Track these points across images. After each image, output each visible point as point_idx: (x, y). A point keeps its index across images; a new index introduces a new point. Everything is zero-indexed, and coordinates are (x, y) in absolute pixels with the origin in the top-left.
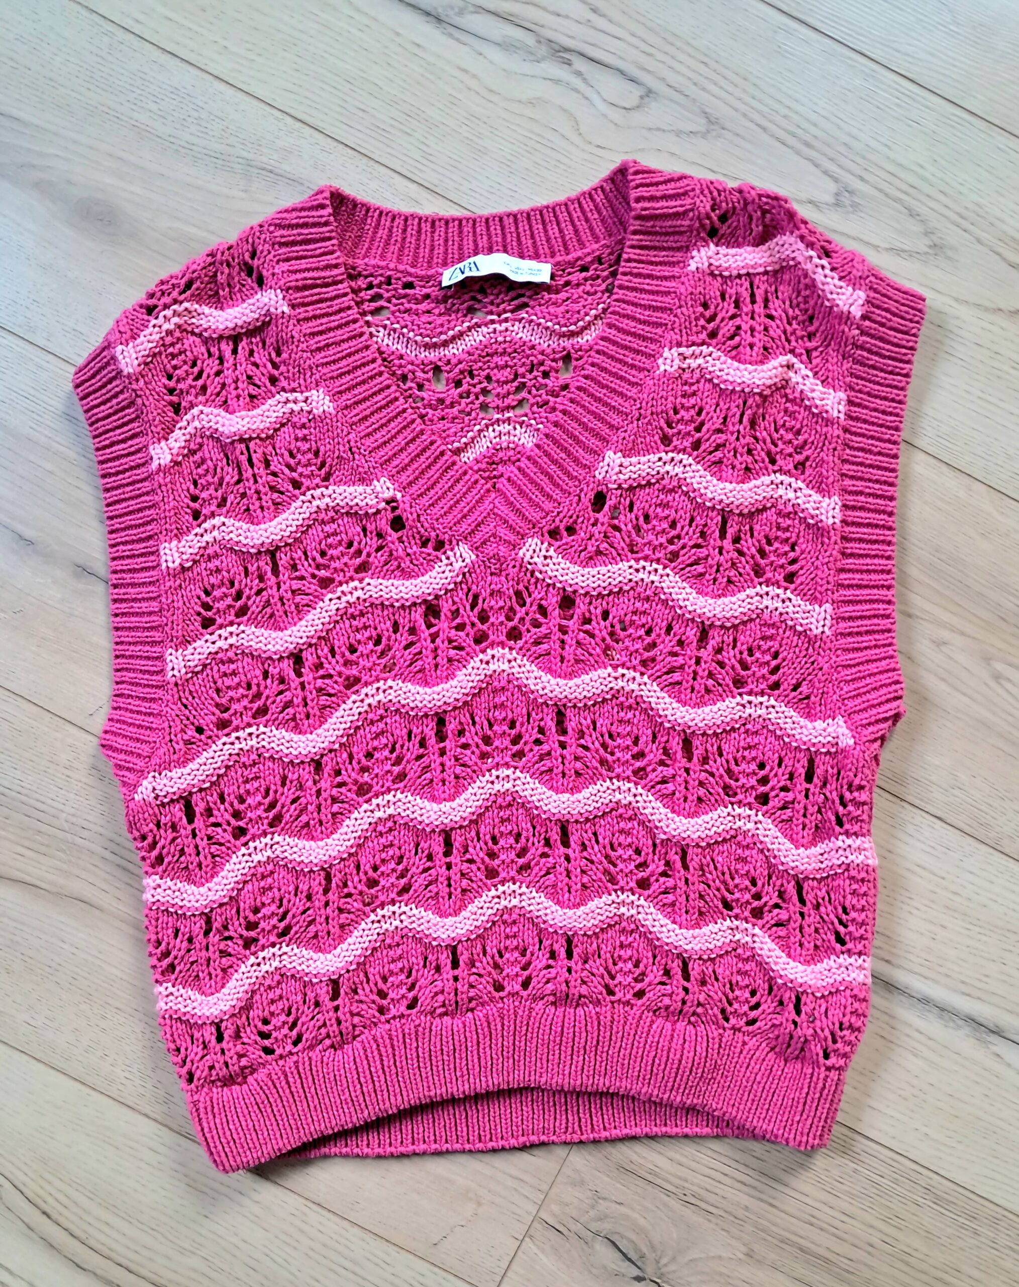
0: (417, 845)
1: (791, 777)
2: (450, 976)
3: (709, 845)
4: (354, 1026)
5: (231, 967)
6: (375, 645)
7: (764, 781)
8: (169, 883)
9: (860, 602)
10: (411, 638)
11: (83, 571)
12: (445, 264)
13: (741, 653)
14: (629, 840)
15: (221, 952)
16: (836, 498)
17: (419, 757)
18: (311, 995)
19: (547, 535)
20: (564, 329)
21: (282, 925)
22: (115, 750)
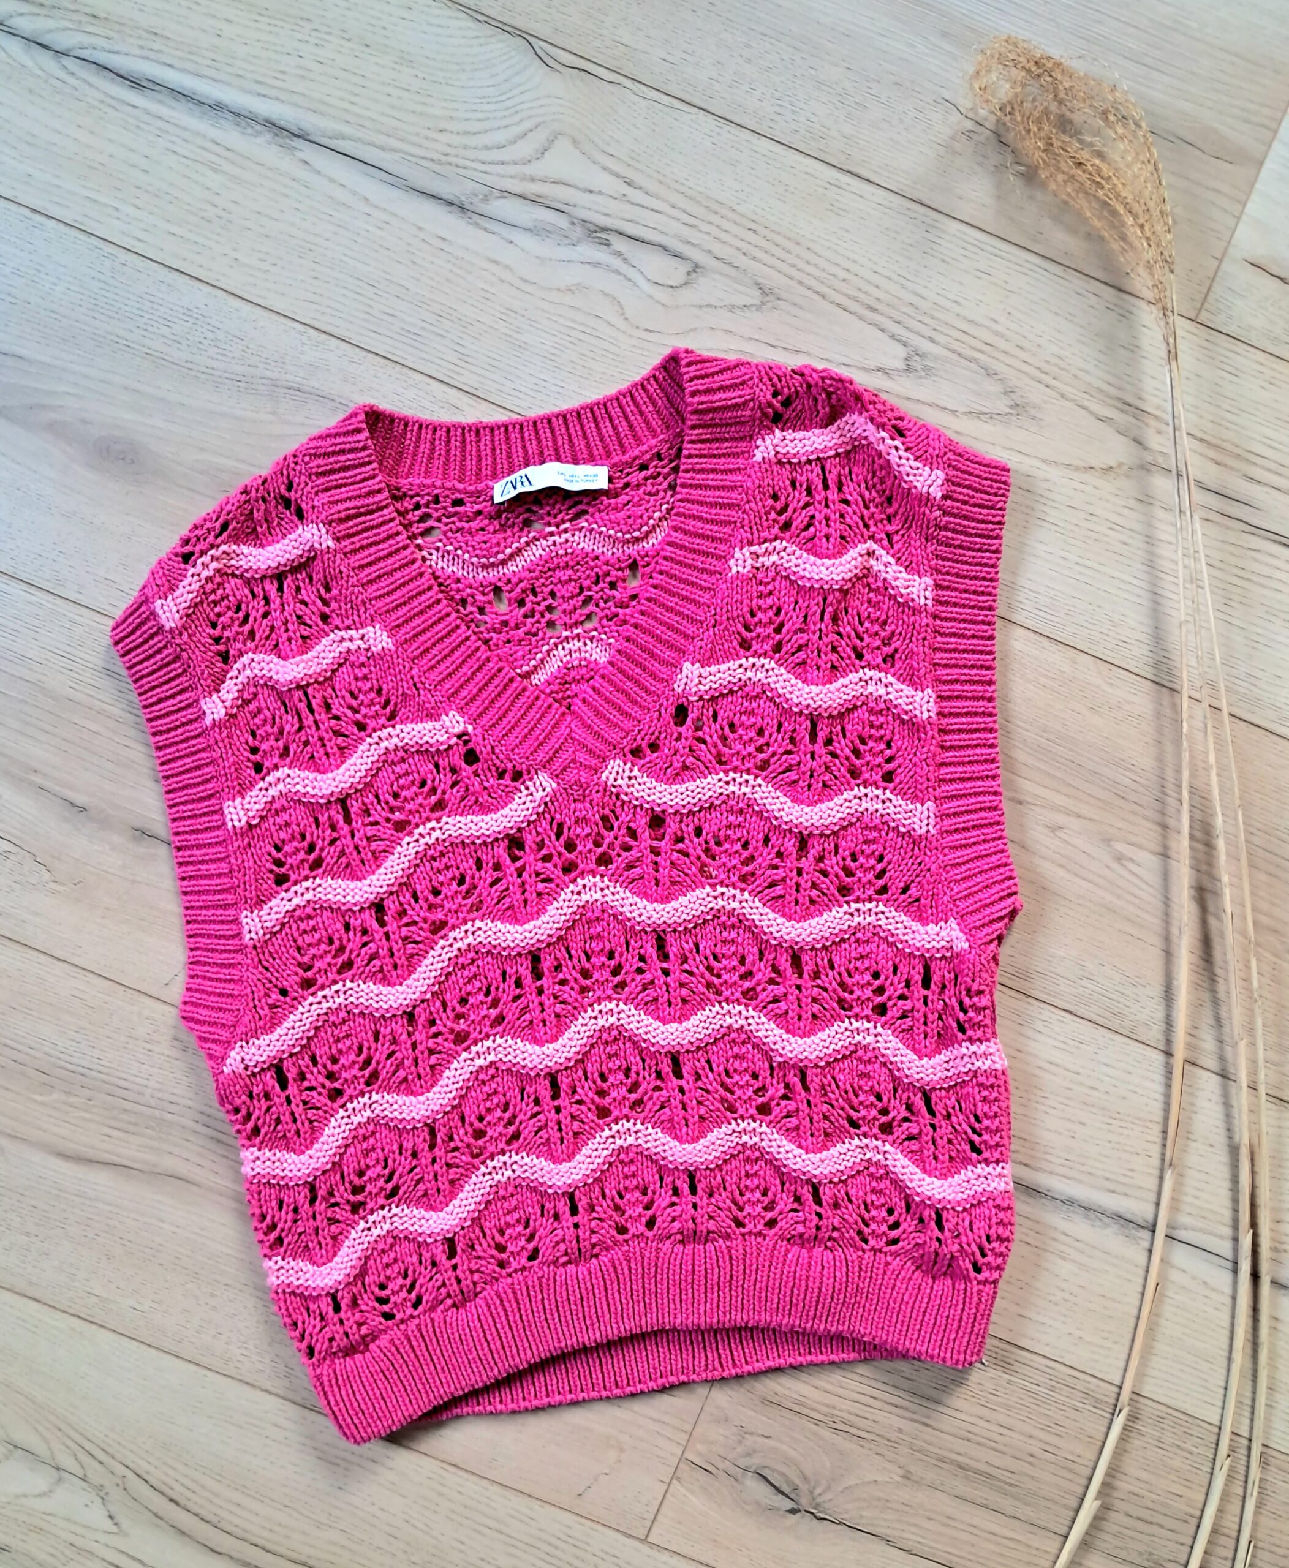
0: (522, 1090)
1: (908, 985)
2: (570, 1224)
3: (828, 1064)
4: (475, 1284)
5: (341, 1233)
6: (459, 885)
7: (880, 991)
8: (268, 1154)
9: (965, 796)
10: (496, 874)
11: (143, 833)
12: (495, 476)
13: (844, 859)
14: (745, 1065)
15: (329, 1219)
16: (929, 690)
17: (516, 998)
18: (426, 1255)
19: (629, 756)
20: (628, 536)
21: (390, 1186)
22: (198, 1022)
